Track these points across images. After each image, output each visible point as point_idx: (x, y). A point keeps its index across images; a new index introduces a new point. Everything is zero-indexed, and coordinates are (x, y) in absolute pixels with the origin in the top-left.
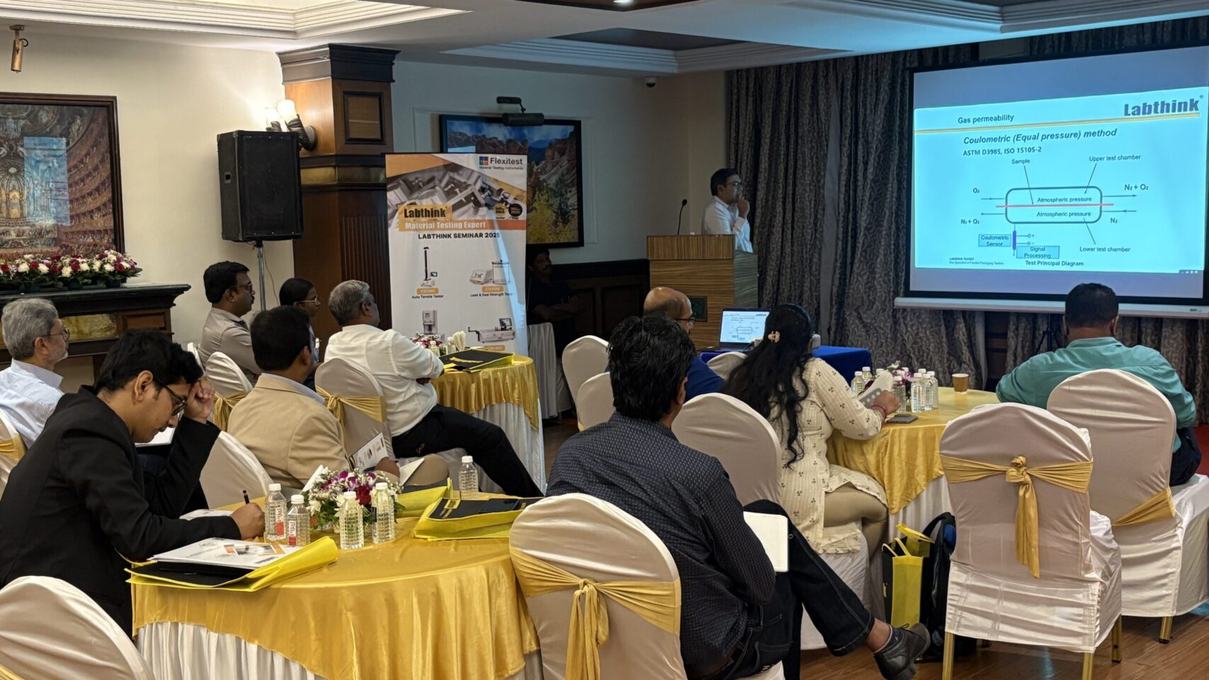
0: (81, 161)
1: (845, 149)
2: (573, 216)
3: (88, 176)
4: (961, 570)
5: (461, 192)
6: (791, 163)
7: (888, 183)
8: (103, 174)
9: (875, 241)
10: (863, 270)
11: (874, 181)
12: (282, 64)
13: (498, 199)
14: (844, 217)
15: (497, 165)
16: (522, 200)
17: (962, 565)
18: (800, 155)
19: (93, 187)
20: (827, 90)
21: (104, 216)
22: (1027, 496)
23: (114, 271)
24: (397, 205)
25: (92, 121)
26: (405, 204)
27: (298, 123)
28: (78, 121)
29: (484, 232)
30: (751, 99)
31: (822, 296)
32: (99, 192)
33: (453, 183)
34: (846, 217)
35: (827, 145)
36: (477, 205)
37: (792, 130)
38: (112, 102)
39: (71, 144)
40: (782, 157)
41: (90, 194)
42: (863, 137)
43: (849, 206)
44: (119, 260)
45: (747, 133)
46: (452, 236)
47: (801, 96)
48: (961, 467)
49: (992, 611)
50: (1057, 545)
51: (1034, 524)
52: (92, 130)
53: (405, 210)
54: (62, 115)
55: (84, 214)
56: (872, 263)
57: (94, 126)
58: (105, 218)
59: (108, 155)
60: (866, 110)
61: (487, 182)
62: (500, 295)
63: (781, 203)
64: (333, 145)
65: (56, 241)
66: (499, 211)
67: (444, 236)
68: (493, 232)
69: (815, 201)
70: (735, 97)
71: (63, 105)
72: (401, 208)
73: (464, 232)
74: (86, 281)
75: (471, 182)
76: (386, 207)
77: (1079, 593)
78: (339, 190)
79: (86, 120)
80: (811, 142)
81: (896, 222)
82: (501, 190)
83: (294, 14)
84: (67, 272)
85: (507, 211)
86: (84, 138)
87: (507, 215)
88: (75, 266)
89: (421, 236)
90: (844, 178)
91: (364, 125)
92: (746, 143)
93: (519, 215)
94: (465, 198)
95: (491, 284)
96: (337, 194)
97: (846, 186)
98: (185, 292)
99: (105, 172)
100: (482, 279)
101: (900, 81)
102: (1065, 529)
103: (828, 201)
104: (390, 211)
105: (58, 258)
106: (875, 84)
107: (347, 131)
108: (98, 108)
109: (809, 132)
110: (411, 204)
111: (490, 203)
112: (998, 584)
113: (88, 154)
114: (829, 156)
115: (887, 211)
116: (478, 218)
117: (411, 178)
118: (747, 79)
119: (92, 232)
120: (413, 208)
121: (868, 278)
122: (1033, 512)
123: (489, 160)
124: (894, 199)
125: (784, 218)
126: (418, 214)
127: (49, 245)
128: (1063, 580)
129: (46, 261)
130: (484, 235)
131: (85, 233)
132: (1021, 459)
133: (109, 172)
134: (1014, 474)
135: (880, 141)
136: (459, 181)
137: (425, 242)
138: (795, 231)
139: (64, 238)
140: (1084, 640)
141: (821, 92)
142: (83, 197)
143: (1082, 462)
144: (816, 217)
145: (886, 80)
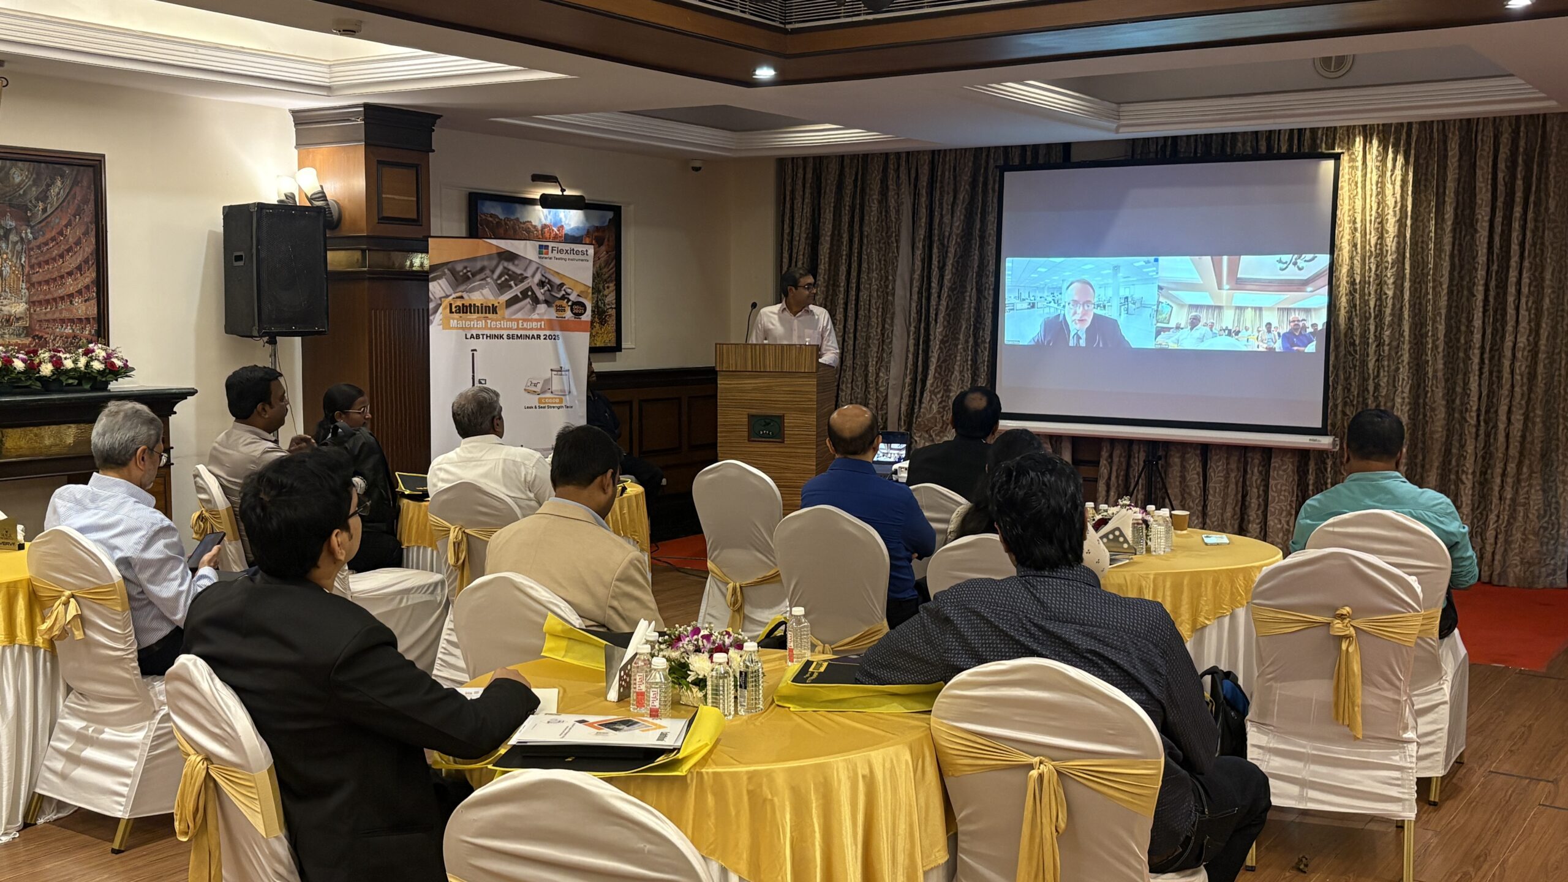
0: (61, 233)
1: (918, 252)
2: (610, 316)
3: (69, 250)
4: (1259, 731)
5: (516, 285)
6: (855, 265)
7: (966, 291)
8: (87, 249)
9: (951, 355)
10: (937, 388)
11: (951, 289)
12: (296, 124)
13: (559, 296)
14: (915, 327)
15: (559, 256)
16: (586, 298)
17: (1261, 725)
18: (865, 257)
19: (73, 265)
20: (898, 185)
21: (86, 301)
22: (1351, 649)
23: (105, 370)
24: (441, 298)
25: (76, 183)
26: (451, 298)
27: (322, 196)
28: (59, 183)
29: (542, 333)
30: (808, 191)
31: (889, 415)
32: (81, 271)
33: (508, 275)
34: (918, 329)
35: (898, 247)
36: (536, 301)
37: (856, 227)
38: (100, 161)
39: (49, 212)
40: (844, 257)
41: (70, 274)
42: (939, 239)
43: (921, 316)
44: (109, 356)
45: (803, 228)
46: (505, 337)
47: (868, 190)
48: (1274, 618)
49: (1300, 777)
50: (1376, 703)
51: (1358, 681)
52: (75, 194)
53: (451, 305)
54: (38, 174)
55: (62, 298)
56: (947, 381)
57: (77, 189)
58: (88, 303)
59: (93, 226)
60: (942, 209)
61: (546, 275)
62: (559, 408)
63: (842, 310)
64: (363, 224)
65: (28, 331)
66: (560, 309)
67: (496, 337)
68: (552, 333)
69: (883, 308)
70: (789, 188)
71: (39, 162)
72: (446, 302)
73: (519, 333)
74: (70, 381)
75: (529, 273)
76: (428, 300)
77: (1396, 754)
78: (369, 279)
79: (68, 182)
80: (879, 242)
81: (975, 335)
82: (562, 285)
83: (330, 66)
84: (47, 369)
85: (568, 309)
86: (65, 204)
87: (568, 314)
88: (57, 363)
89: (469, 336)
90: (916, 284)
91: (399, 202)
92: (803, 240)
93: (582, 314)
94: (521, 293)
95: (548, 395)
96: (366, 284)
97: (918, 293)
98: (189, 398)
99: (89, 247)
100: (538, 389)
101: (981, 179)
102: (1387, 685)
103: (898, 309)
104: (432, 306)
105: (35, 352)
106: (952, 182)
107: (380, 208)
108: (82, 168)
109: (877, 231)
110: (457, 298)
111: (550, 300)
112: (1304, 747)
113: (69, 224)
114: (900, 259)
115: (964, 323)
116: (535, 316)
117: (459, 267)
118: (805, 168)
119: (72, 321)
120: (459, 303)
121: (942, 397)
122: (1356, 667)
123: (550, 249)
124: (972, 310)
125: (845, 327)
126: (465, 309)
127: (19, 335)
128: (1376, 741)
129: (21, 356)
130: (542, 337)
131: (63, 321)
132: (1346, 610)
133: (93, 246)
134: (1340, 626)
135: (959, 244)
136: (514, 272)
137: (474, 343)
138: (857, 342)
139: (37, 327)
140: (1403, 805)
141: (891, 187)
142: (62, 277)
143: (1413, 613)
144: (883, 327)
145: (966, 178)
